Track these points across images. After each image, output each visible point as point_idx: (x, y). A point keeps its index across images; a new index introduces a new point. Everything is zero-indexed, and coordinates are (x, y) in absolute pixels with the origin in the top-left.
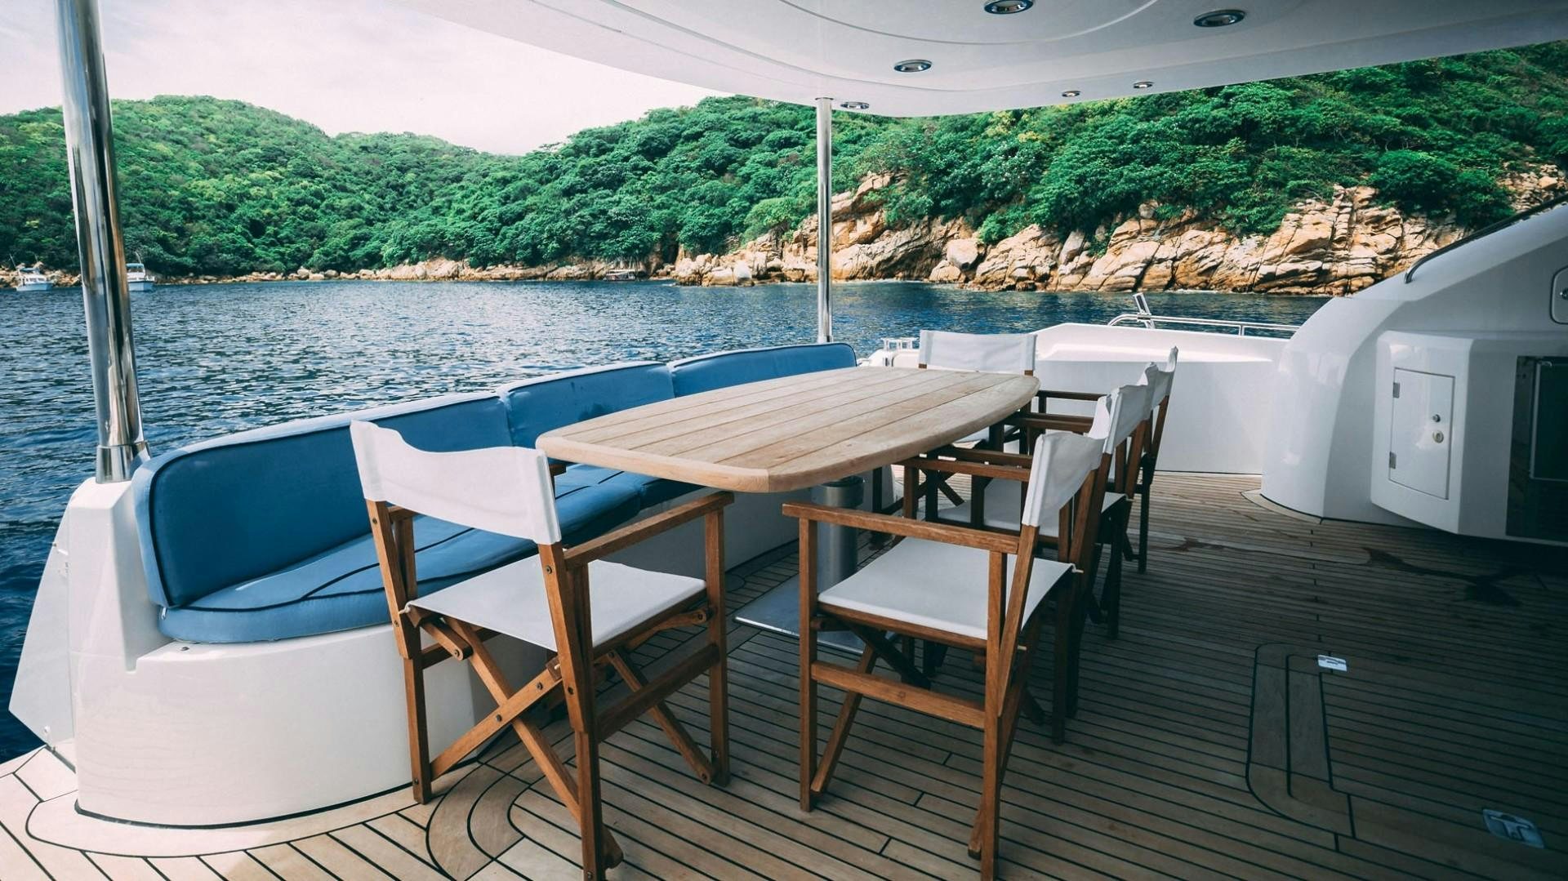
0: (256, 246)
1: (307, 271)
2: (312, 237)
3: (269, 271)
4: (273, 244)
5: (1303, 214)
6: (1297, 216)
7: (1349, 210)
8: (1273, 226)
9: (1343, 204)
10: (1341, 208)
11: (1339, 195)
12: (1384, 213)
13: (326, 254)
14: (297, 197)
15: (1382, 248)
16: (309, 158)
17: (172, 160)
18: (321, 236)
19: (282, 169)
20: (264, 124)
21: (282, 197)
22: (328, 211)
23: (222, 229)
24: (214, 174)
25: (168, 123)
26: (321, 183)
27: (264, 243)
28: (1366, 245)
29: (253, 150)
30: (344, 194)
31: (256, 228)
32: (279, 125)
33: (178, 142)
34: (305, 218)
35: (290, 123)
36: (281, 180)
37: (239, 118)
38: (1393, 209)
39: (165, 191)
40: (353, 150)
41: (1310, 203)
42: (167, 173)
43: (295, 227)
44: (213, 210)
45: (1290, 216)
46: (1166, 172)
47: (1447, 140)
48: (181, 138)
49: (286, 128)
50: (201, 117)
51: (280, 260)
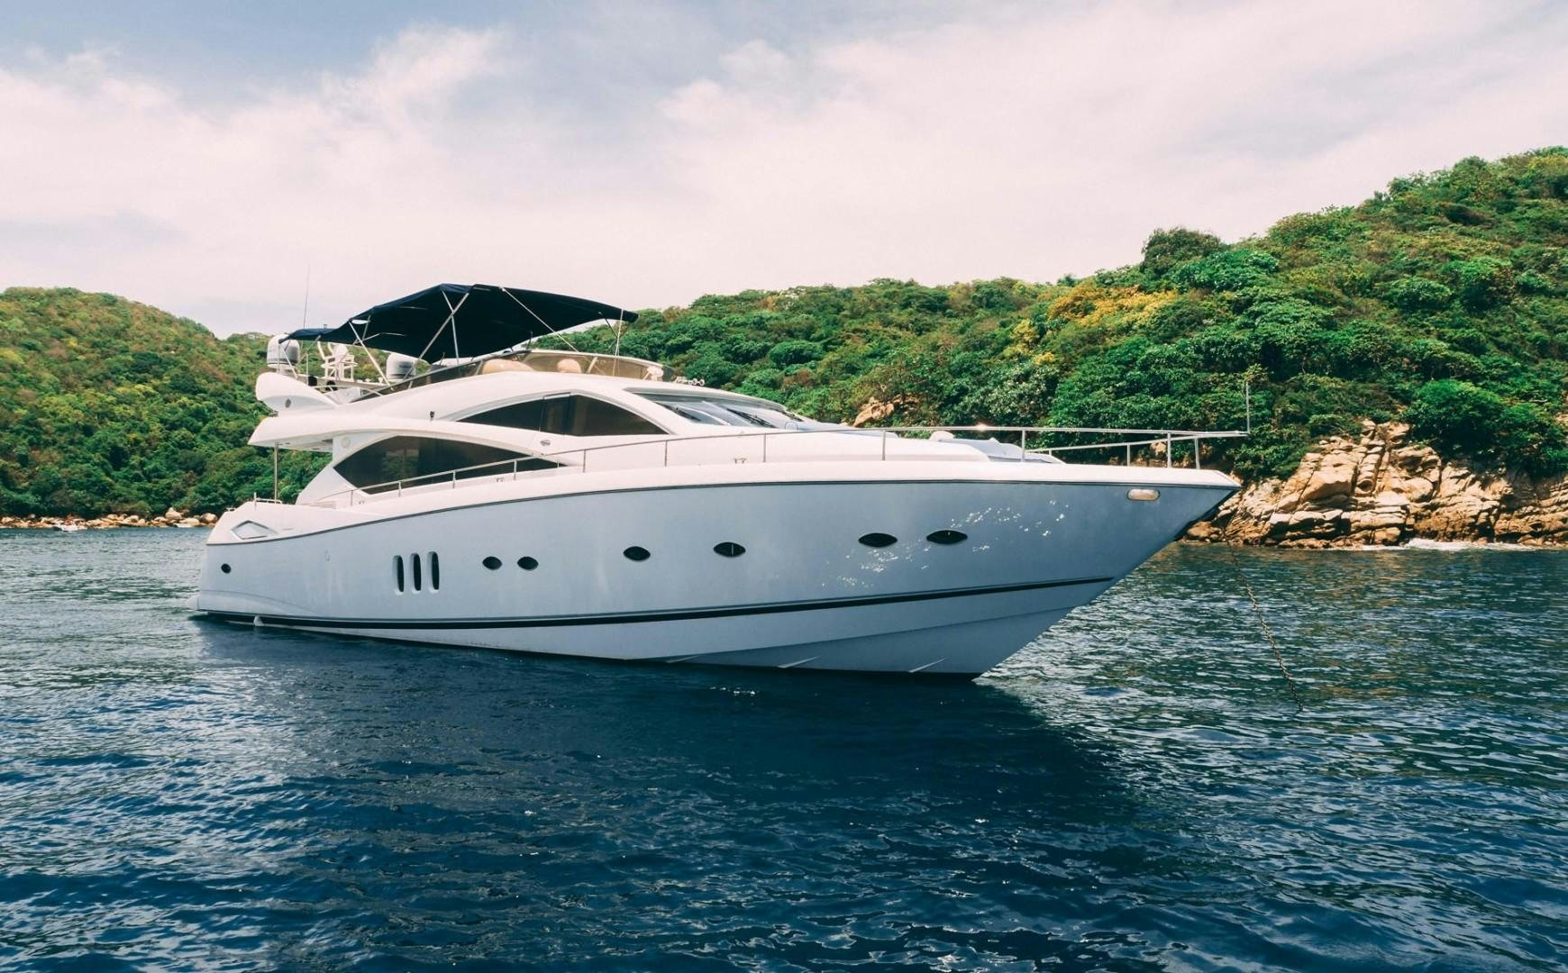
0: (117, 481)
1: (178, 515)
2: (187, 470)
3: (129, 514)
4: (137, 478)
5: (1325, 454)
6: (1317, 456)
7: (1379, 449)
8: (1289, 468)
9: (1373, 443)
10: (1370, 447)
11: (1369, 432)
12: (1419, 453)
13: (204, 493)
14: (173, 418)
15: (1417, 495)
16: (192, 368)
17: (22, 370)
18: (199, 468)
19: (156, 382)
20: (137, 323)
21: (154, 417)
22: (210, 436)
23: (74, 459)
24: (69, 387)
25: (20, 322)
26: (205, 399)
27: (126, 478)
28: (1399, 491)
29: (122, 357)
30: (232, 415)
31: (117, 457)
32: (157, 325)
33: (30, 347)
34: (181, 446)
35: (170, 321)
36: (154, 396)
37: (107, 315)
38: (1430, 449)
39: (10, 410)
40: (248, 358)
41: (1334, 441)
42: (14, 387)
43: (167, 457)
44: (66, 434)
45: (1310, 456)
46: (1174, 404)
47: (1503, 368)
48: (34, 342)
49: (166, 329)
50: (61, 315)
51: (146, 499)
